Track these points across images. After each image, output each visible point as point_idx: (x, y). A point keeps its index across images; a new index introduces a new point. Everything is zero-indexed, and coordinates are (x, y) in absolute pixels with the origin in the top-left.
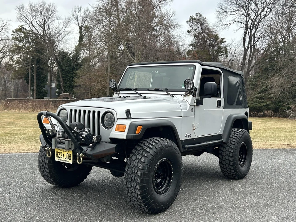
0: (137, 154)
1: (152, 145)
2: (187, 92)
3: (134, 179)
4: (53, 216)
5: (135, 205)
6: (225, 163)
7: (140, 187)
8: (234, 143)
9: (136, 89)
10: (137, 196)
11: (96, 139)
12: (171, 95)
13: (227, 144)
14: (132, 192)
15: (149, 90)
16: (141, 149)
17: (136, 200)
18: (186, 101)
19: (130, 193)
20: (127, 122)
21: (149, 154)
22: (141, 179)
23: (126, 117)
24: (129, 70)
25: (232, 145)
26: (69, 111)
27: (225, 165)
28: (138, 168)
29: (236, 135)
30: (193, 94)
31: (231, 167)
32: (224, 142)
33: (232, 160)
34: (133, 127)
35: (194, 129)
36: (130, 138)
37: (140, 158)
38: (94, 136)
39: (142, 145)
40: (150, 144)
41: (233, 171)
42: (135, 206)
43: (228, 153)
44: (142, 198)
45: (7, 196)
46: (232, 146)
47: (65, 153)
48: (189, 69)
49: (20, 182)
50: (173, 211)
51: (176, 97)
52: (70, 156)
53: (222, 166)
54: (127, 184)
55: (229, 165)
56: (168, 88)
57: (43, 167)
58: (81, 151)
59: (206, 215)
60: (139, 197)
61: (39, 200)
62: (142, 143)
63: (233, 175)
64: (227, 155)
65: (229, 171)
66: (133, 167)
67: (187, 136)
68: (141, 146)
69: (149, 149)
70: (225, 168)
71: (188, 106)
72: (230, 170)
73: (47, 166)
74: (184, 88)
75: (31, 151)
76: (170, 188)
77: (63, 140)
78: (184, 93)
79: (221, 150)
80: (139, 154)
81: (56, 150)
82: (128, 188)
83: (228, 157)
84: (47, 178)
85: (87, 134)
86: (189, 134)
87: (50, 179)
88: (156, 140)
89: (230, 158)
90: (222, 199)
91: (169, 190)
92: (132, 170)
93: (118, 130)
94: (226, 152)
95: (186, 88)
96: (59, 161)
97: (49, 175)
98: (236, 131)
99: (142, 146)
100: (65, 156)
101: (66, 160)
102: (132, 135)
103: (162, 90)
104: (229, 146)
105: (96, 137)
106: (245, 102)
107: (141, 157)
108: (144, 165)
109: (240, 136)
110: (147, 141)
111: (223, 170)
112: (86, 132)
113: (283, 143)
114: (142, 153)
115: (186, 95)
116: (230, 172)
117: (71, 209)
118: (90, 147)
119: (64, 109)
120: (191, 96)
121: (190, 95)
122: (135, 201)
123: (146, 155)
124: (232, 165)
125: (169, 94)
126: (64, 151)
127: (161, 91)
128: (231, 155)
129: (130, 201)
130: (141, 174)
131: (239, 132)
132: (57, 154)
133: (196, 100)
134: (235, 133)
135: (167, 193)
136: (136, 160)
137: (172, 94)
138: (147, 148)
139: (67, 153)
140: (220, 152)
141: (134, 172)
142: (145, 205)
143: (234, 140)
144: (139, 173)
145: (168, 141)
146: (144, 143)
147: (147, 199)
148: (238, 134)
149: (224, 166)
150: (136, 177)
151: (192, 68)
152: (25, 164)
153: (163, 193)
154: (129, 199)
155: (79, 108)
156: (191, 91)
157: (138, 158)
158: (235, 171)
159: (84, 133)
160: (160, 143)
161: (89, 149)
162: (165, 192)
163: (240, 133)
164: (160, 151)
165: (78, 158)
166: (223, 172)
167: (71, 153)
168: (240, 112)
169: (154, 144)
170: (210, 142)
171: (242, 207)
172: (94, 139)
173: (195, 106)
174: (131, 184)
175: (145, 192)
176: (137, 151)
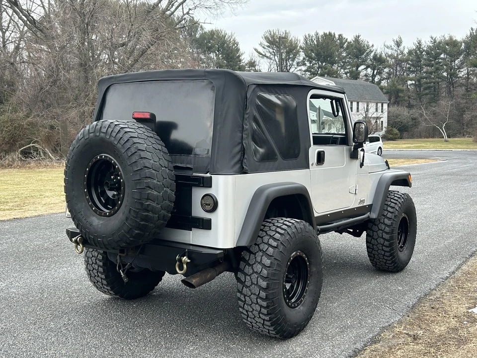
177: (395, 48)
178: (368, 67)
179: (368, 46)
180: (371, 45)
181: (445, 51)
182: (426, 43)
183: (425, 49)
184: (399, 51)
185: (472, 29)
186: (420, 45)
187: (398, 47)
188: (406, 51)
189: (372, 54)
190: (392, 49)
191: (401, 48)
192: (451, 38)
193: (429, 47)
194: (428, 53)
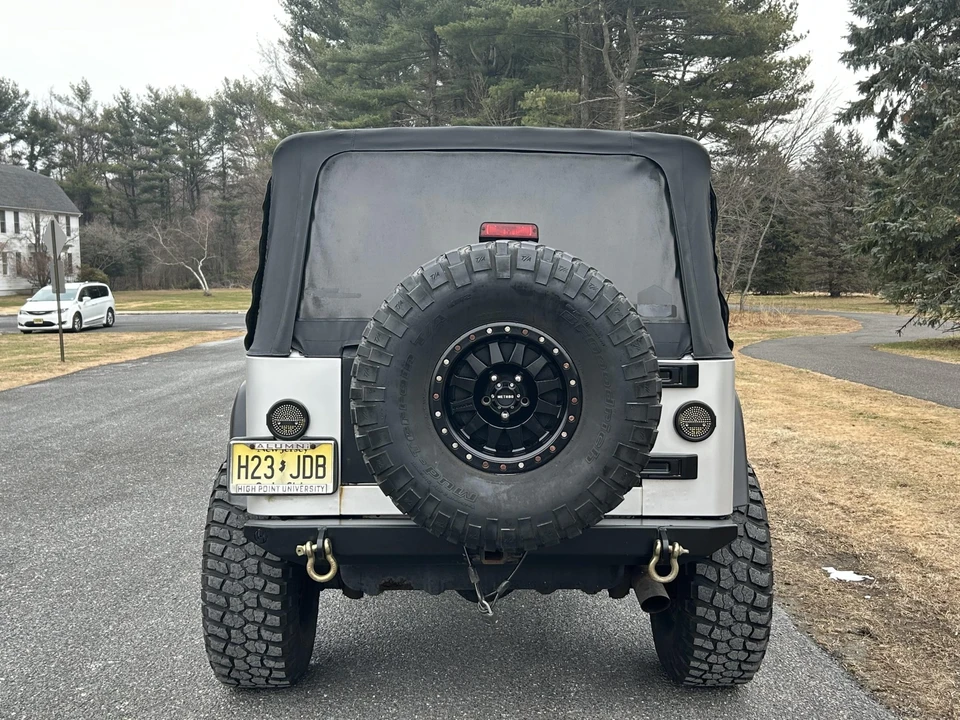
177: (76, 103)
178: (20, 137)
179: (16, 95)
180: (22, 92)
181: (178, 120)
182: (140, 99)
183: (139, 110)
184: (84, 110)
185: (226, 80)
186: (128, 102)
187: (83, 101)
188: (99, 112)
189: (27, 112)
190: (70, 104)
191: (90, 103)
192: (188, 94)
193: (146, 107)
194: (144, 119)
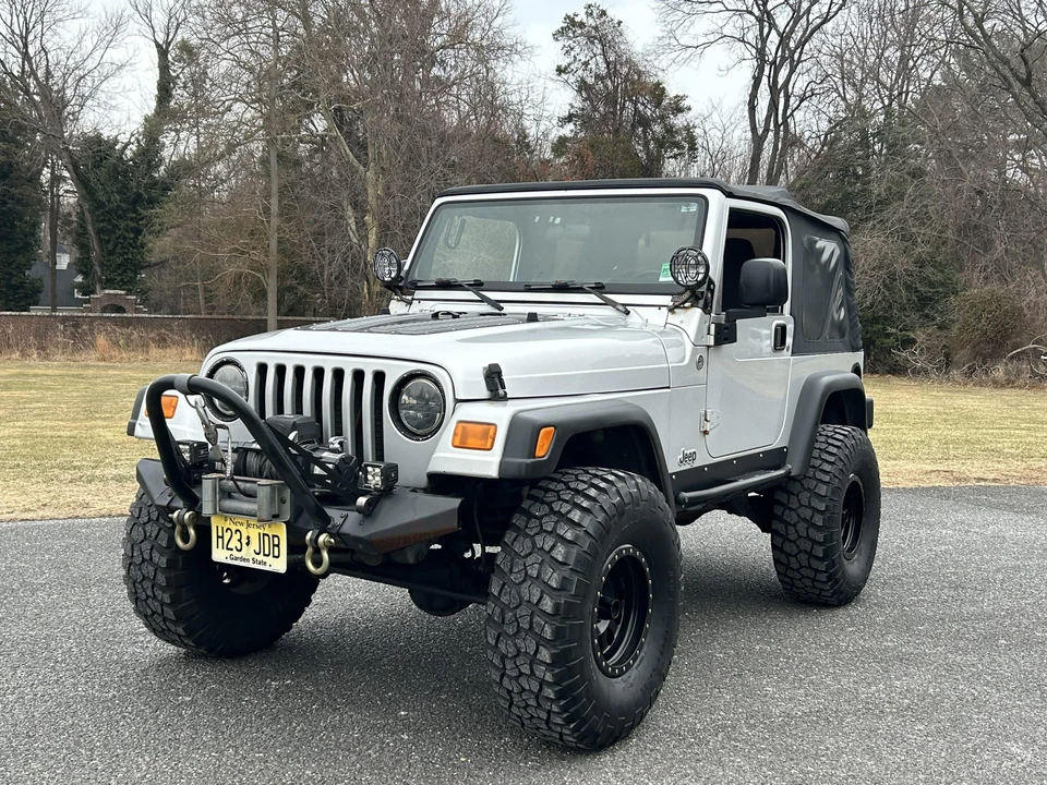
0: (535, 531)
1: (588, 497)
2: (681, 294)
3: (527, 626)
4: (215, 773)
5: (527, 722)
6: (793, 550)
7: (552, 656)
8: (827, 478)
9: (477, 286)
10: (541, 689)
11: (378, 478)
12: (621, 308)
13: (804, 482)
14: (521, 674)
15: (529, 289)
16: (546, 515)
17: (532, 702)
18: (678, 329)
19: (511, 678)
20: (500, 416)
21: (582, 534)
22: (558, 628)
23: (485, 394)
24: (445, 212)
25: (820, 485)
26: (255, 369)
27: (795, 556)
28: (543, 586)
29: (835, 450)
30: (701, 302)
31: (815, 564)
32: (792, 475)
33: (820, 537)
34: (523, 433)
35: (706, 433)
36: (512, 472)
37: (547, 548)
38: (370, 469)
39: (550, 497)
40: (577, 492)
41: (823, 577)
42: (523, 725)
43: (807, 513)
44: (560, 695)
45: (11, 698)
46: (823, 490)
47: (254, 533)
48: (684, 210)
49: (44, 638)
50: (656, 735)
51: (636, 317)
52: (274, 545)
53: (783, 559)
54: (502, 646)
55: (811, 555)
56: (604, 282)
57: (147, 584)
58: (324, 523)
59: (778, 746)
60: (549, 692)
61: (143, 711)
62: (547, 490)
63: (823, 593)
64: (805, 520)
65: (809, 578)
66: (524, 581)
67: (686, 457)
68: (543, 502)
69: (579, 513)
70: (796, 566)
71: (689, 347)
72: (812, 575)
73: (161, 579)
74: (672, 279)
75: (41, 513)
76: (643, 654)
77: (248, 485)
78: (667, 300)
79: (782, 504)
80: (542, 531)
81: (216, 523)
82: (503, 658)
83: (808, 528)
84: (161, 624)
85: (341, 459)
86: (692, 451)
87: (173, 629)
88: (596, 476)
89: (813, 533)
90: (812, 682)
91: (641, 661)
92: (519, 594)
93: (462, 443)
94: (799, 511)
95: (678, 283)
96: (229, 561)
97: (169, 613)
98: (830, 434)
99: (548, 500)
100: (255, 545)
101: (261, 558)
102: (520, 464)
103: (581, 288)
104: (809, 490)
105: (378, 470)
106: (851, 328)
107: (551, 544)
108: (566, 574)
109: (847, 452)
110: (566, 484)
111: (785, 575)
112: (335, 451)
113: (929, 468)
114: (555, 529)
115: (676, 307)
116: (814, 580)
117: (277, 744)
118: (359, 510)
119: (229, 362)
120: (698, 312)
121: (692, 306)
122: (528, 705)
123: (569, 536)
124: (821, 555)
125: (614, 304)
126: (248, 526)
127: (580, 290)
128: (818, 519)
129: (506, 706)
130: (557, 607)
131: (841, 437)
132: (218, 537)
133: (713, 326)
134: (830, 441)
135: (633, 674)
136: (530, 554)
137: (623, 305)
138: (569, 511)
139: (262, 532)
140: (778, 510)
141: (529, 601)
142: (568, 721)
143: (827, 467)
144: (548, 605)
145: (639, 481)
146: (553, 491)
147: (575, 700)
148: (839, 444)
149: (793, 560)
150: (536, 619)
151: (694, 208)
152: (40, 567)
153: (622, 673)
154: (505, 699)
155: (291, 359)
156: (694, 295)
157: (542, 549)
158: (829, 579)
159: (325, 454)
160: (614, 489)
161: (354, 516)
162: (629, 667)
163: (846, 440)
164: (616, 518)
165: (310, 550)
166: (786, 580)
167: (281, 531)
168: (837, 366)
169: (593, 492)
170: (753, 476)
171: (891, 712)
172: (370, 477)
173: (709, 347)
174: (515, 645)
175: (570, 673)
176: (534, 523)
